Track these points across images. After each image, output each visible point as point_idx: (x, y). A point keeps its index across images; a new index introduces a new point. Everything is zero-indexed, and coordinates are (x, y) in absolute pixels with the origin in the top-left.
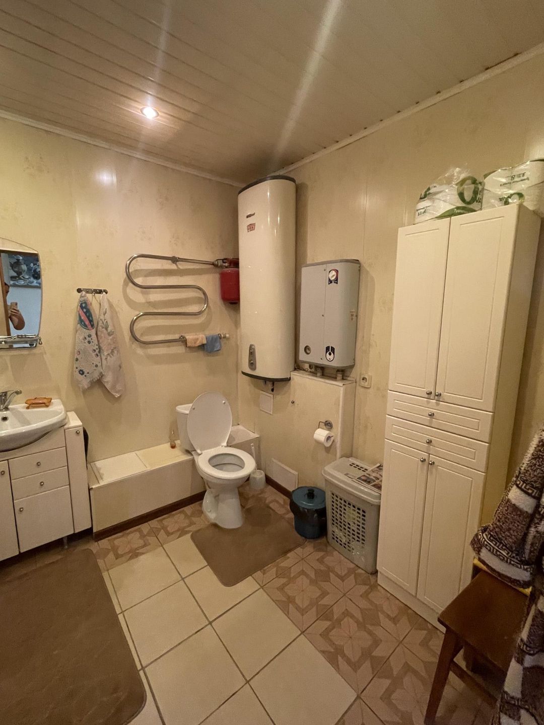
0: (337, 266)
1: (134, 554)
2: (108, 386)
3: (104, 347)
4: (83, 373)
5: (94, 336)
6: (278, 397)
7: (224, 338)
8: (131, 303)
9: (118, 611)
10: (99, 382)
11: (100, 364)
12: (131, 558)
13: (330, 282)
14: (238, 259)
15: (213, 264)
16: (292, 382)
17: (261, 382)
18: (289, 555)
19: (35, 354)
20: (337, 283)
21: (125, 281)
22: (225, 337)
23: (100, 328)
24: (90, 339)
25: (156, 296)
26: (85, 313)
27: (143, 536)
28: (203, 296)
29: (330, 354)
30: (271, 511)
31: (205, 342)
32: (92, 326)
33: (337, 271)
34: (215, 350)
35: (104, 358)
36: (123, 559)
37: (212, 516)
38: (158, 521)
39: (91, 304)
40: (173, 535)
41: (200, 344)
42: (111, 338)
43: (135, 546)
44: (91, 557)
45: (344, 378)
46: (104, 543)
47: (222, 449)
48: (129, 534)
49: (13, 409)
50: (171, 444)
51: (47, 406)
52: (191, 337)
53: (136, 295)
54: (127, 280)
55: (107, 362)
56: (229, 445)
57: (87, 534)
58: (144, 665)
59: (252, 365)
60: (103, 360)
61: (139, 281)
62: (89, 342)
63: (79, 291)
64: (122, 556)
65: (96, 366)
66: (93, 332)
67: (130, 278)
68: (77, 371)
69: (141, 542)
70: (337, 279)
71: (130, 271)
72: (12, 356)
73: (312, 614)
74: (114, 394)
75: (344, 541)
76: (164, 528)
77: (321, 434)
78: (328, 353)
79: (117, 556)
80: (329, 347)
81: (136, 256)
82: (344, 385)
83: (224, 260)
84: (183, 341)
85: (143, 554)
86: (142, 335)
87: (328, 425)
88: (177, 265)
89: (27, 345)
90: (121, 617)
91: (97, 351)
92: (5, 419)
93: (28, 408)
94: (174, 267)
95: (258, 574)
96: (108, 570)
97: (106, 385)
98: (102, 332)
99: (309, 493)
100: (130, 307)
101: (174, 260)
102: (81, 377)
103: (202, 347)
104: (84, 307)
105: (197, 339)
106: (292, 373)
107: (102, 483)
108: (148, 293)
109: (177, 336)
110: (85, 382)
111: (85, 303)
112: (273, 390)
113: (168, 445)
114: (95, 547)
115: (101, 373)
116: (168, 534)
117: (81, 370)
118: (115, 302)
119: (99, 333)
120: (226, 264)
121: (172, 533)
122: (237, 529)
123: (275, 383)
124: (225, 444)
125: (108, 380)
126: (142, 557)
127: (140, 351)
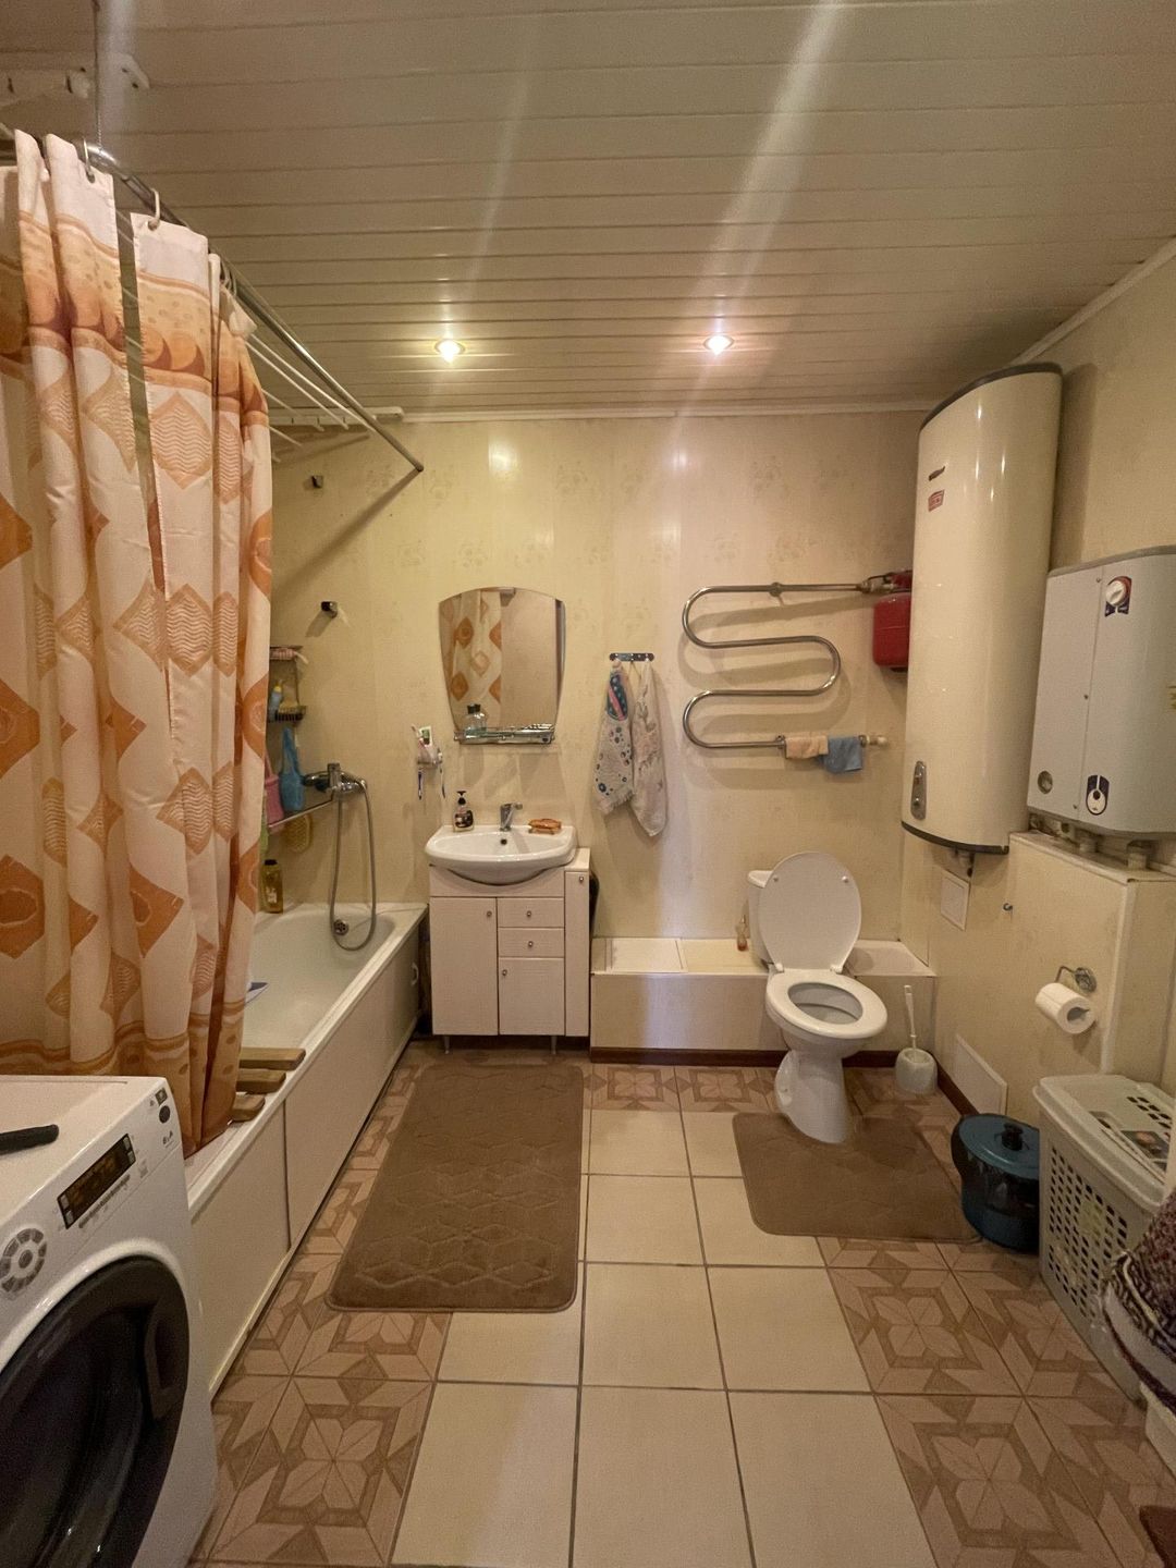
0: (1127, 568)
1: (635, 1104)
2: (639, 815)
3: (639, 750)
4: (604, 790)
5: (626, 732)
6: (979, 891)
7: (871, 744)
8: (690, 674)
9: (584, 1169)
10: (626, 806)
11: (631, 777)
12: (629, 1107)
13: (1110, 609)
14: (911, 571)
15: (858, 588)
16: (1011, 857)
17: (947, 853)
18: (919, 1245)
19: (547, 755)
20: (1126, 612)
21: (682, 639)
22: (874, 743)
23: (636, 718)
24: (619, 734)
25: (734, 661)
26: (616, 693)
27: (658, 1084)
28: (829, 656)
29: (1097, 796)
30: (919, 1143)
31: (824, 750)
32: (625, 714)
33: (1127, 582)
34: (849, 768)
35: (637, 766)
36: (616, 1103)
37: (784, 1100)
38: (690, 1071)
39: (628, 678)
40: (704, 1104)
41: (814, 755)
42: (650, 734)
43: (640, 1092)
44: (577, 1083)
45: (1155, 865)
46: (602, 1070)
47: (831, 976)
48: (642, 1071)
49: (515, 830)
50: (738, 942)
51: (552, 833)
52: (797, 739)
53: (702, 662)
54: (686, 637)
55: (641, 776)
56: (846, 971)
57: (579, 1045)
58: (588, 1259)
59: (918, 808)
60: (636, 771)
61: (706, 635)
62: (617, 740)
63: (613, 657)
64: (618, 1098)
65: (624, 779)
66: (625, 723)
67: (690, 633)
68: (597, 784)
69: (652, 1092)
70: (1125, 602)
71: (690, 621)
72: (523, 754)
73: (918, 1379)
74: (648, 830)
75: (1073, 1282)
76: (696, 1086)
77: (1056, 997)
78: (1092, 793)
79: (612, 1096)
80: (1096, 777)
81: (704, 589)
82: (1129, 881)
83: (886, 578)
84: (780, 746)
85: (647, 1109)
86: (706, 730)
87: (1085, 980)
88: (781, 600)
89: (540, 740)
90: (584, 1179)
91: (628, 755)
92: (504, 842)
93: (530, 831)
94: (775, 602)
95: (832, 1243)
96: (592, 1109)
97: (636, 812)
98: (638, 723)
99: (1009, 1134)
100: (689, 681)
101: (775, 590)
102: (601, 795)
103: (819, 760)
104: (617, 685)
105: (809, 745)
106: (1012, 836)
107: (609, 971)
108: (721, 656)
109: (769, 737)
110: (606, 805)
111: (618, 677)
112: (970, 873)
113: (733, 943)
114: (587, 1068)
115: (631, 792)
116: (698, 1098)
117: (602, 784)
118: (663, 675)
119: (634, 726)
120: (892, 586)
121: (706, 1100)
122: (825, 1144)
123: (978, 857)
124: (840, 968)
125: (640, 803)
126: (643, 1113)
127: (699, 761)
